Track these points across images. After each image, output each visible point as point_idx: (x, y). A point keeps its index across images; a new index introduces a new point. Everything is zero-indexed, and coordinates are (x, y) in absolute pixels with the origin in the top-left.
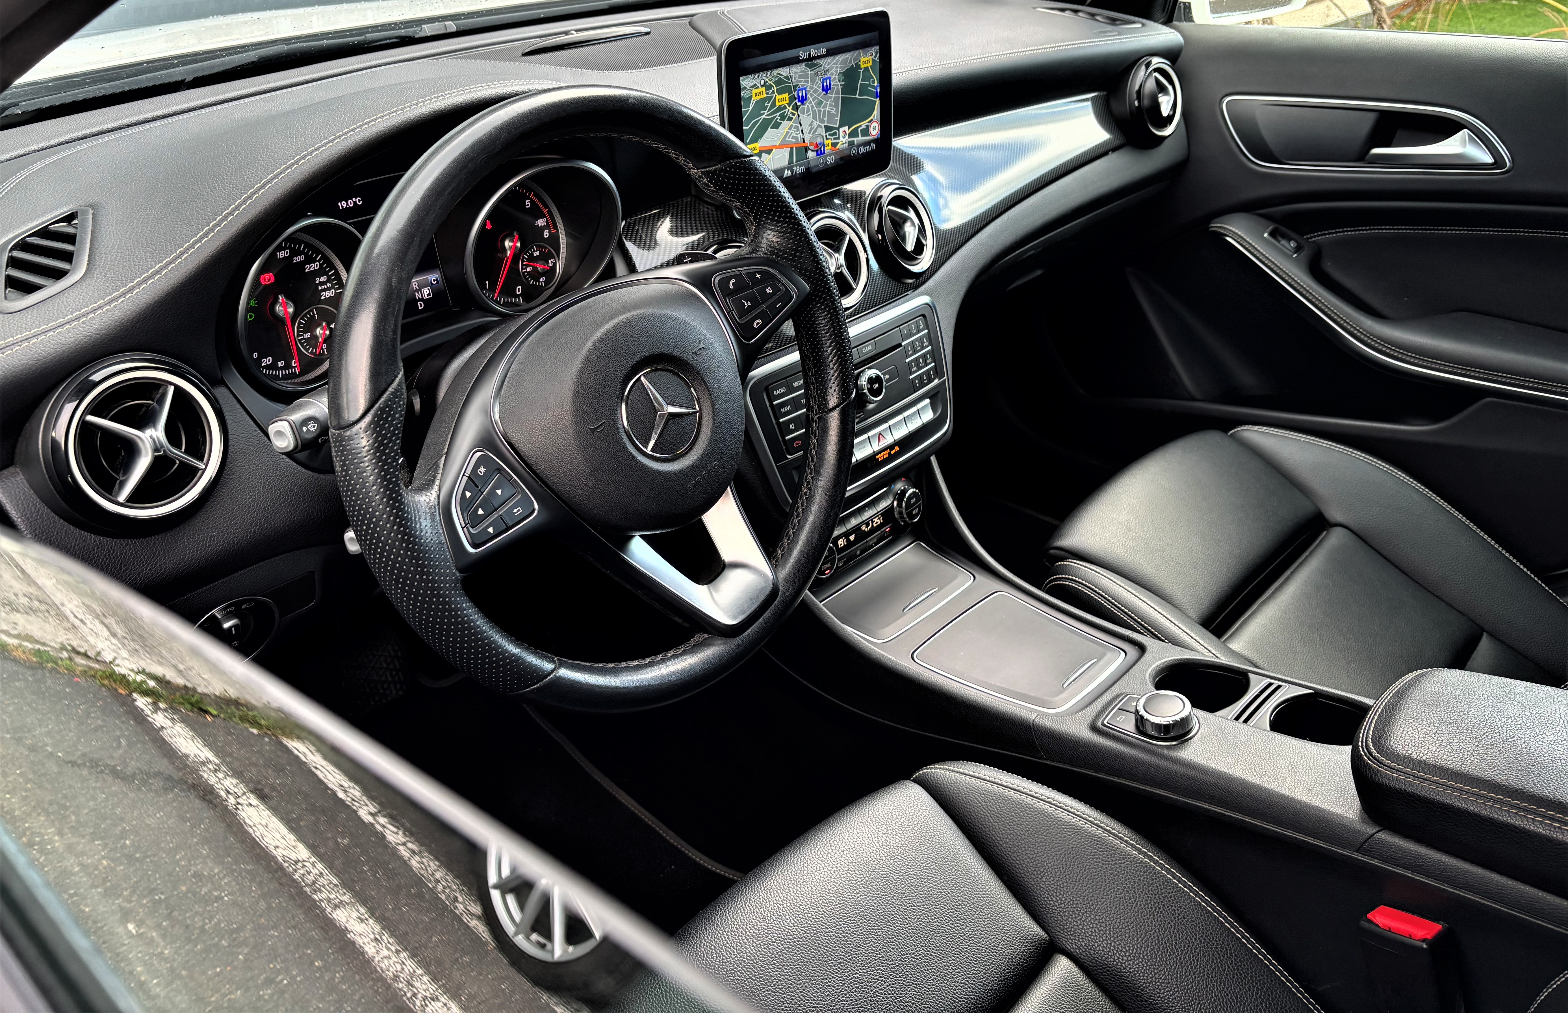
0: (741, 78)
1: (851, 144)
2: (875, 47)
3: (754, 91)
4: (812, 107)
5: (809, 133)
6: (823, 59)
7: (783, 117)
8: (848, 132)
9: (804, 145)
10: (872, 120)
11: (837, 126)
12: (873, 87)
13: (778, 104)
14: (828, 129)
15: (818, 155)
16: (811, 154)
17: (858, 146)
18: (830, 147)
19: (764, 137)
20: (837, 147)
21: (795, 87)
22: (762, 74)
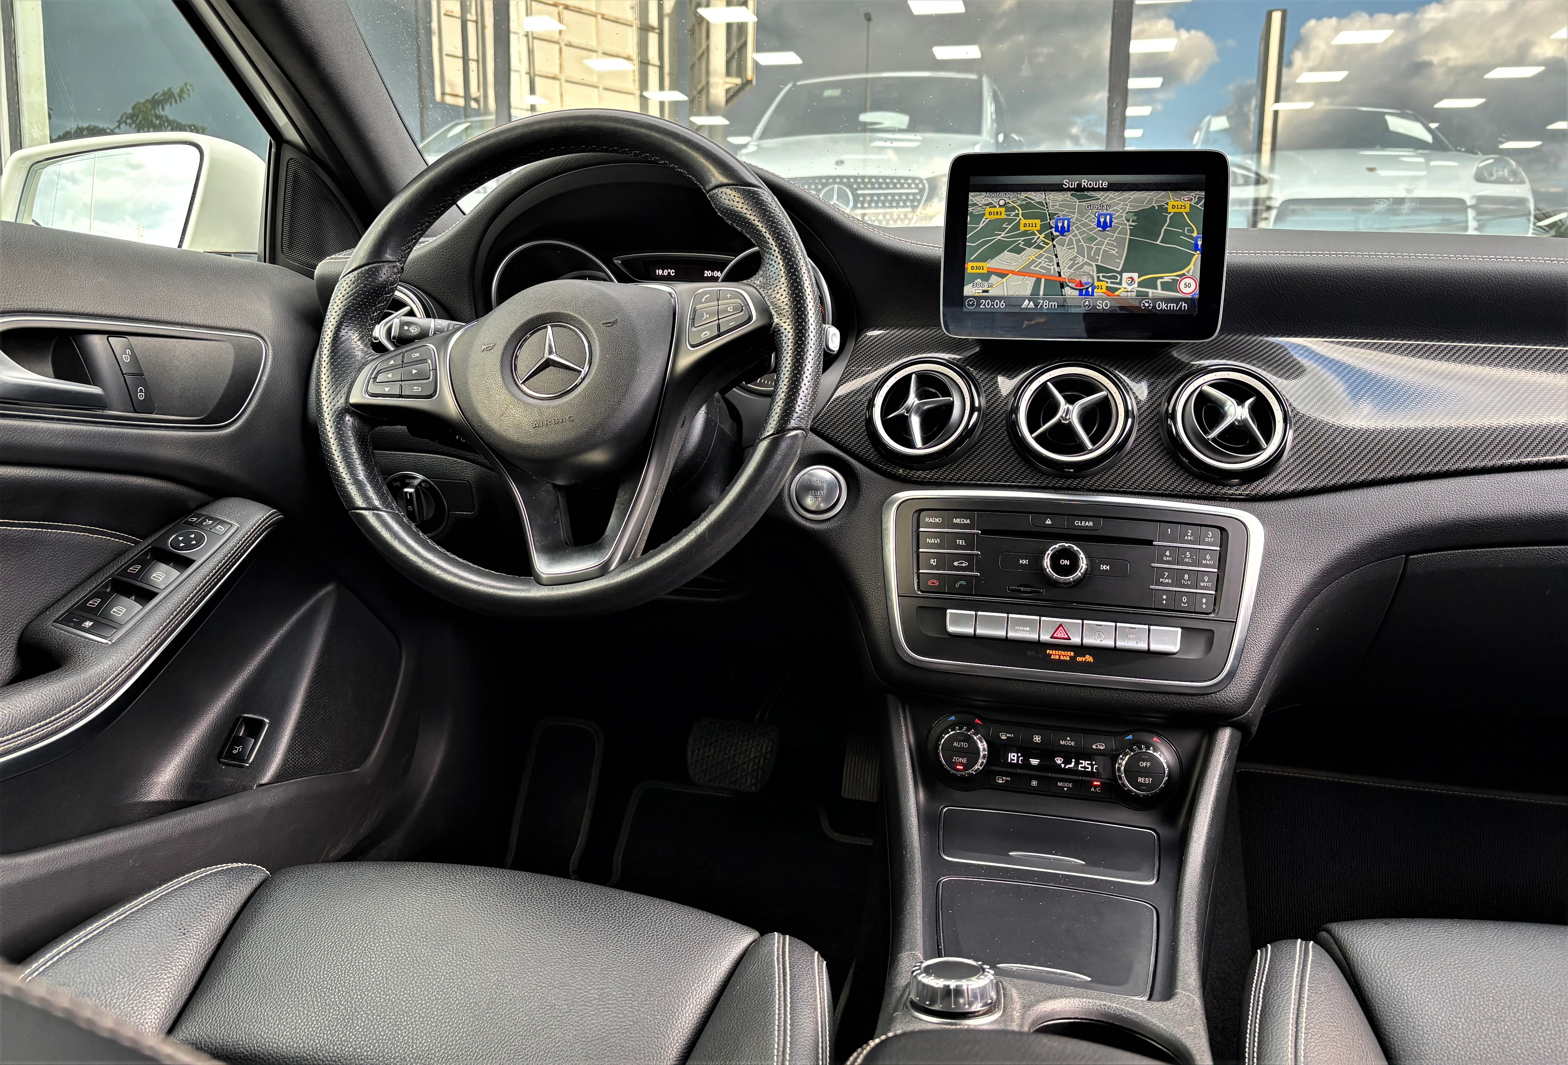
0: (971, 194)
1: (1142, 295)
2: (1197, 192)
3: (988, 209)
4: (1078, 241)
5: (1070, 268)
6: (1102, 193)
7: (1029, 244)
8: (1137, 280)
9: (1059, 279)
10: (1184, 274)
11: (1119, 270)
12: (1191, 238)
13: (1022, 228)
14: (1100, 269)
15: (1081, 294)
16: (1068, 291)
17: (1155, 300)
18: (1104, 290)
19: (997, 258)
20: (1117, 293)
21: (1052, 216)
22: (1002, 194)
